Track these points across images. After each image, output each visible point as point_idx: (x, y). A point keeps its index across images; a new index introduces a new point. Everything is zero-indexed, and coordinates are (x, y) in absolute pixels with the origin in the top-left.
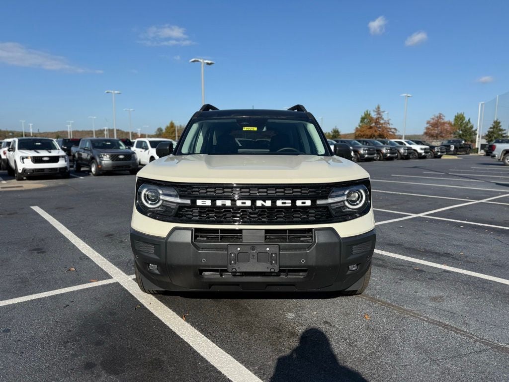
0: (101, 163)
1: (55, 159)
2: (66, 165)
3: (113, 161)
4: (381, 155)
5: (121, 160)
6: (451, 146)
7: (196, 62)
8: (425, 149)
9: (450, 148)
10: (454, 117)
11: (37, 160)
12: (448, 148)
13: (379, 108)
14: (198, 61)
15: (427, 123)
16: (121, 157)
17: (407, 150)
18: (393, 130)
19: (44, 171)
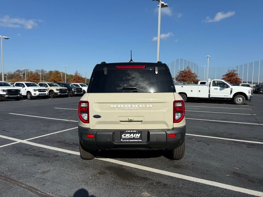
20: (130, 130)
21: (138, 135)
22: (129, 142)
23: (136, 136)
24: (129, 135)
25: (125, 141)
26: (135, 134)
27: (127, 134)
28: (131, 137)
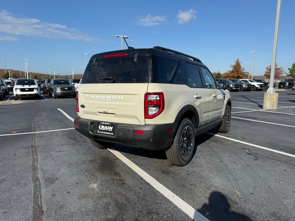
0: (56, 92)
1: (32, 90)
2: (37, 93)
3: (62, 91)
4: (230, 88)
5: (66, 90)
6: (286, 83)
7: (118, 37)
8: (260, 85)
9: (286, 84)
10: (292, 65)
11: (23, 90)
12: (284, 84)
13: (238, 60)
14: (119, 37)
15: (267, 69)
16: (66, 89)
17: (247, 85)
18: (247, 74)
19: (26, 96)
20: (105, 122)
21: (111, 128)
22: (103, 134)
23: (109, 129)
24: (104, 126)
25: (101, 132)
26: (108, 127)
27: (102, 126)
28: (106, 129)
